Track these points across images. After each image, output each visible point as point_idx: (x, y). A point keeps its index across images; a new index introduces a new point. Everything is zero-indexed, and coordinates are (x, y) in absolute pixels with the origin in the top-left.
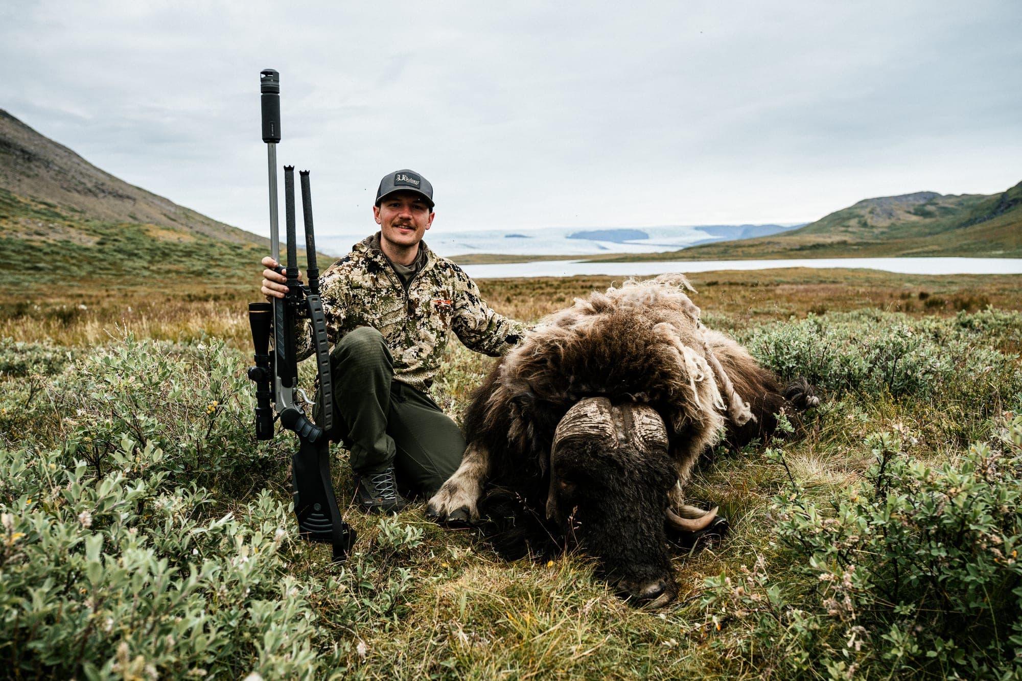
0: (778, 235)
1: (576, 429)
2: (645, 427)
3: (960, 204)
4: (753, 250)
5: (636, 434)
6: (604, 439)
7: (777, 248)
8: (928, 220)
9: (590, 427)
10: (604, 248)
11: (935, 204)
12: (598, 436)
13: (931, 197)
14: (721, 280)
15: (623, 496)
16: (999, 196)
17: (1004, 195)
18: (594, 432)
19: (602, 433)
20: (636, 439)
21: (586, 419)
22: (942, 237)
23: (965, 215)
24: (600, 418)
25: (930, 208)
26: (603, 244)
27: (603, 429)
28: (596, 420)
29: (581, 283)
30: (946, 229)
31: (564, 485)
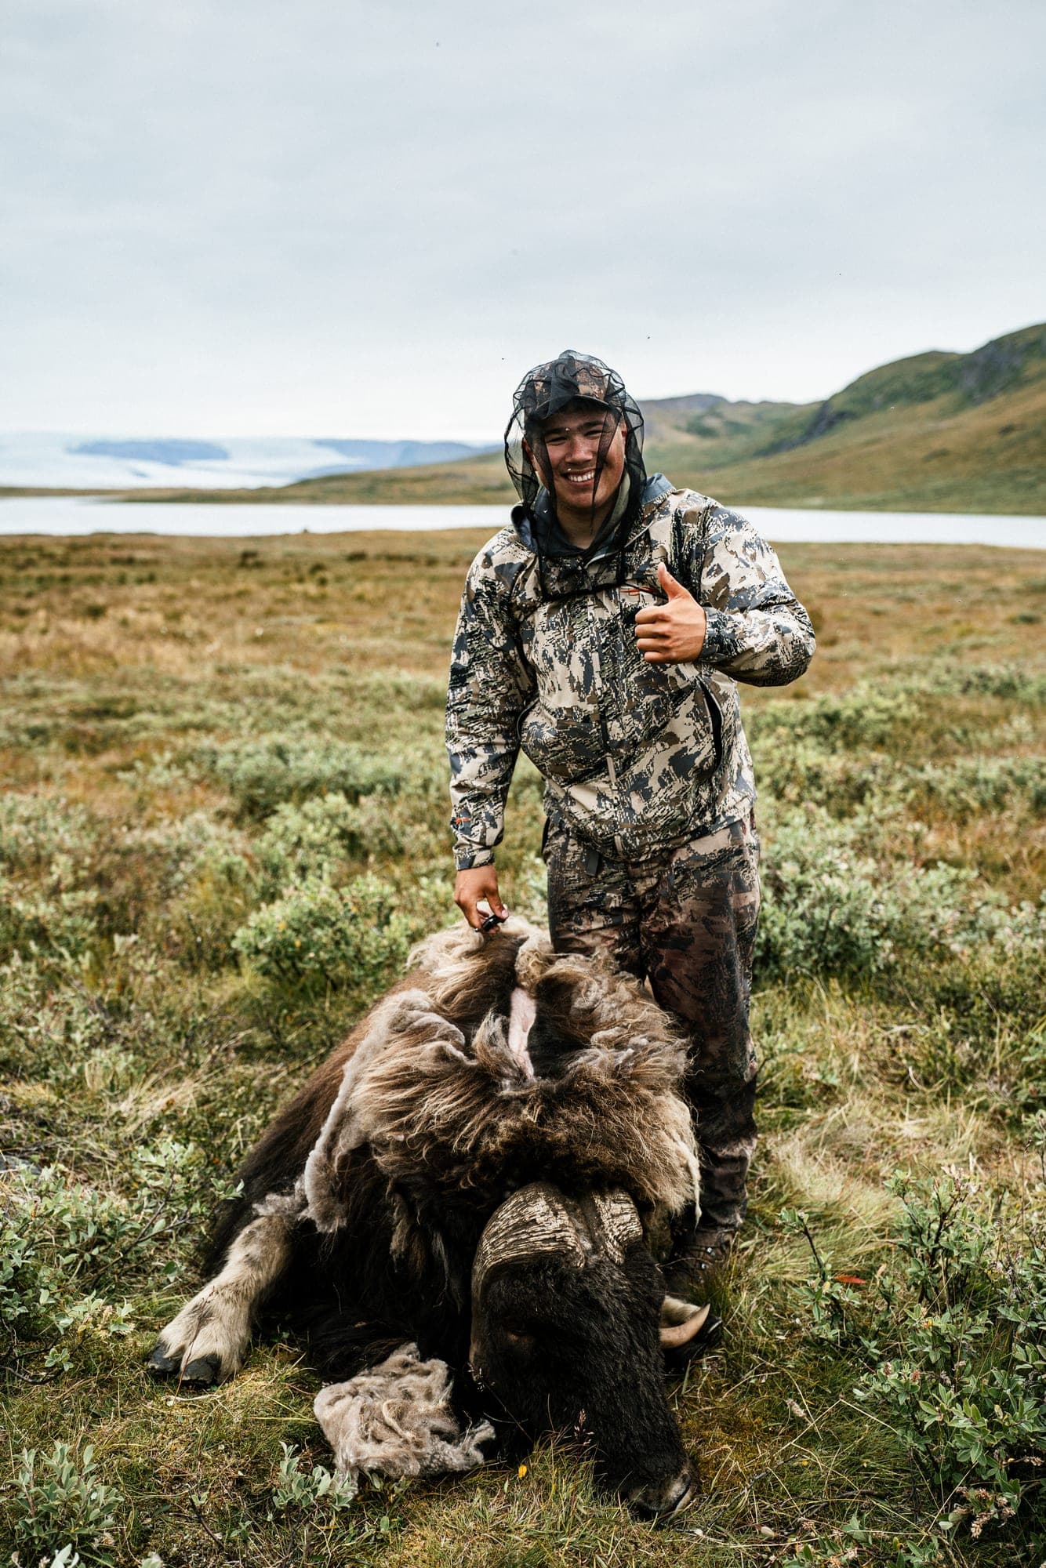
0: (462, 462)
1: (523, 1246)
2: (617, 1221)
3: (758, 417)
4: (419, 488)
5: (606, 1235)
6: (565, 1255)
7: (460, 486)
8: (707, 443)
9: (544, 1241)
10: (142, 475)
11: (718, 415)
12: (557, 1252)
13: (713, 403)
14: (371, 550)
15: (612, 1349)
16: (816, 408)
17: (825, 404)
18: (550, 1247)
19: (562, 1247)
20: (609, 1245)
21: (534, 1228)
22: (730, 474)
23: (765, 436)
24: (555, 1224)
25: (712, 422)
26: (142, 466)
27: (563, 1241)
28: (551, 1228)
29: (109, 553)
30: (736, 459)
31: (513, 1337)
